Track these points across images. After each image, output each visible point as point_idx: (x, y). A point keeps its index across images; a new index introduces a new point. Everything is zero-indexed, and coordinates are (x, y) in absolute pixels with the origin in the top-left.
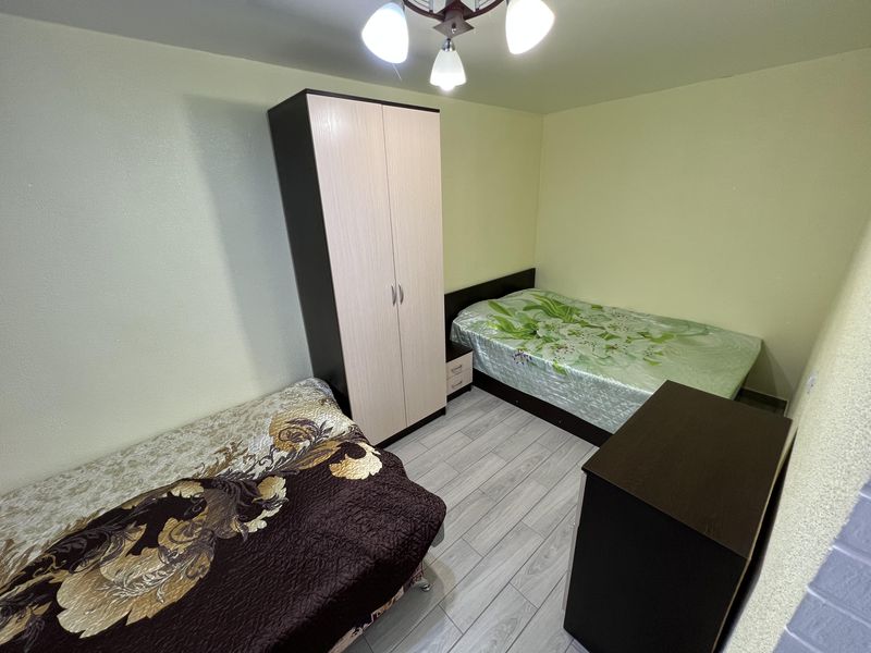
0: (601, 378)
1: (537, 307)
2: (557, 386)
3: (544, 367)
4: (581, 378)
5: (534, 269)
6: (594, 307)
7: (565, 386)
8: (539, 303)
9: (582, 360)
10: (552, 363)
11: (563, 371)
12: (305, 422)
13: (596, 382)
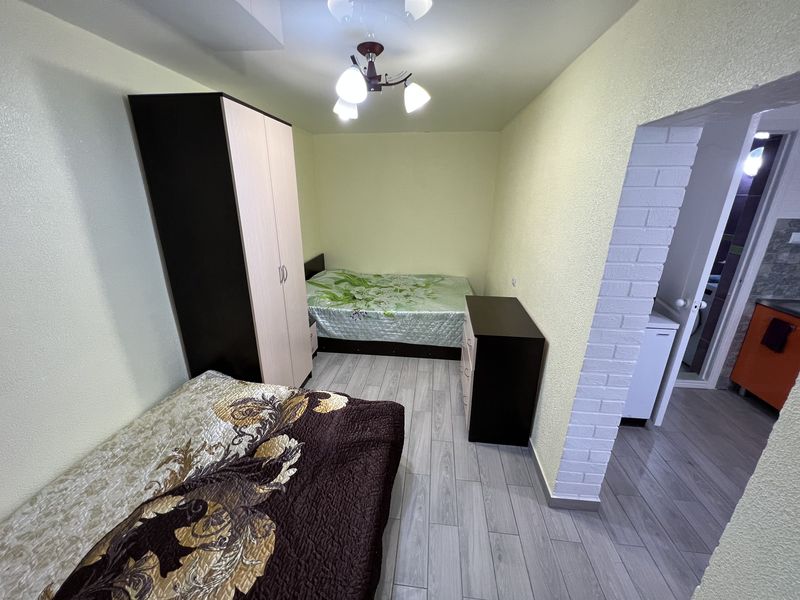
0: (417, 312)
1: (343, 281)
2: (388, 327)
3: (378, 316)
4: (404, 316)
5: (322, 255)
6: (375, 276)
7: (395, 325)
8: (343, 278)
9: (398, 306)
10: (382, 312)
11: (392, 315)
12: (245, 401)
13: (414, 315)
